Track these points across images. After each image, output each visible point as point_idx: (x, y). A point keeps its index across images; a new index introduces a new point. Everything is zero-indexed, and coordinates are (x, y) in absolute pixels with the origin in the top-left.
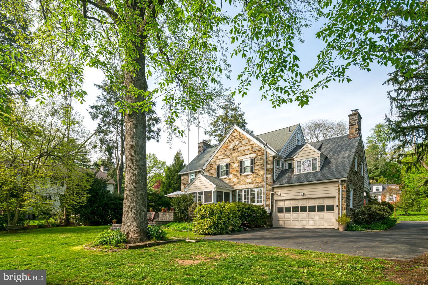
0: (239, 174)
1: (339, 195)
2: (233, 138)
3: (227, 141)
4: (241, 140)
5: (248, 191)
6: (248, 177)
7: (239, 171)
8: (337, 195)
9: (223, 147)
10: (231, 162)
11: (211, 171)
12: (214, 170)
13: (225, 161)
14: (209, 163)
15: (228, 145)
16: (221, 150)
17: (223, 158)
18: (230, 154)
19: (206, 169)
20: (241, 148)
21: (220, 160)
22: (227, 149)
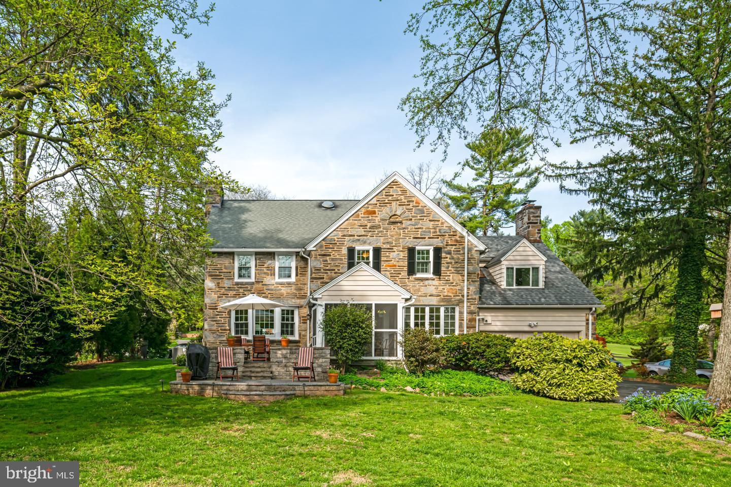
0: (404, 274)
1: (587, 329)
2: (390, 198)
3: (374, 201)
4: (408, 207)
5: (423, 310)
6: (426, 282)
7: (406, 269)
8: (583, 329)
9: (363, 210)
10: (385, 246)
11: (328, 257)
12: (338, 257)
13: (368, 242)
14: (323, 240)
15: (376, 210)
16: (358, 216)
17: (364, 235)
18: (381, 229)
19: (315, 252)
20: (409, 222)
21: (356, 237)
22: (374, 218)
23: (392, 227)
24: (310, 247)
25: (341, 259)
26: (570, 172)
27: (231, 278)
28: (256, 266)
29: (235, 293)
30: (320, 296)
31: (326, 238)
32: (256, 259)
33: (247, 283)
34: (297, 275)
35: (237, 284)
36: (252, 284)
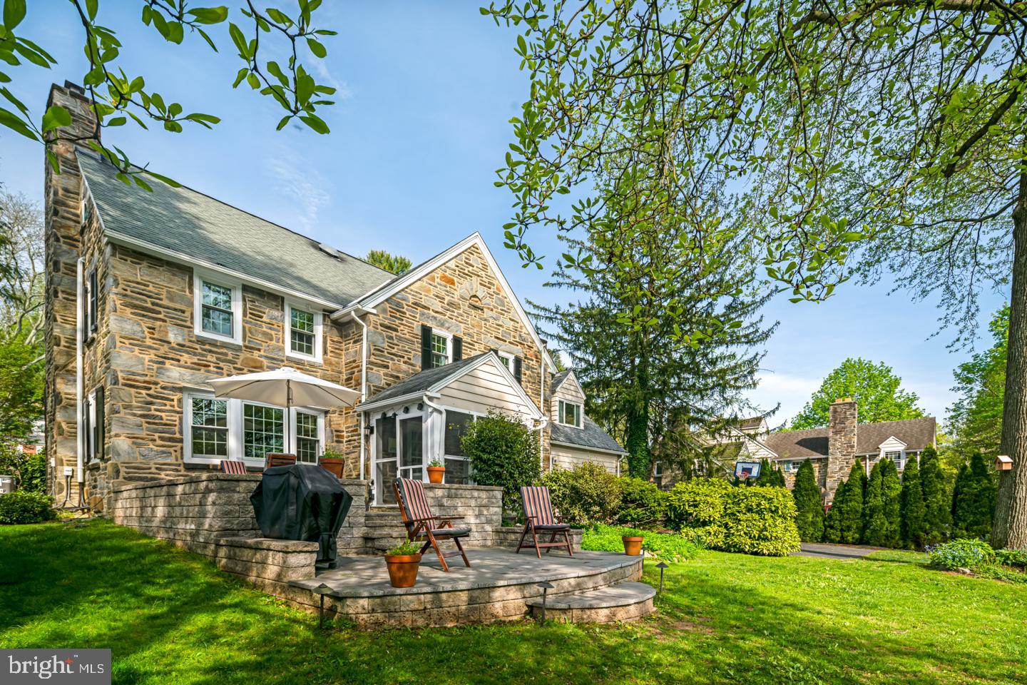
2: (470, 269)
3: (452, 265)
4: (489, 291)
10: (465, 338)
11: (394, 333)
12: (407, 336)
13: (447, 325)
14: (387, 300)
15: (455, 279)
16: (433, 279)
17: (441, 313)
18: (461, 312)
19: (375, 318)
20: (490, 313)
21: (431, 312)
22: (453, 291)
23: (473, 312)
24: (369, 307)
25: (413, 342)
26: (548, 315)
27: (186, 326)
28: (245, 314)
29: (195, 360)
30: (438, 395)
31: (390, 298)
32: (244, 300)
33: (224, 345)
34: (325, 352)
35: (202, 341)
36: (237, 349)
